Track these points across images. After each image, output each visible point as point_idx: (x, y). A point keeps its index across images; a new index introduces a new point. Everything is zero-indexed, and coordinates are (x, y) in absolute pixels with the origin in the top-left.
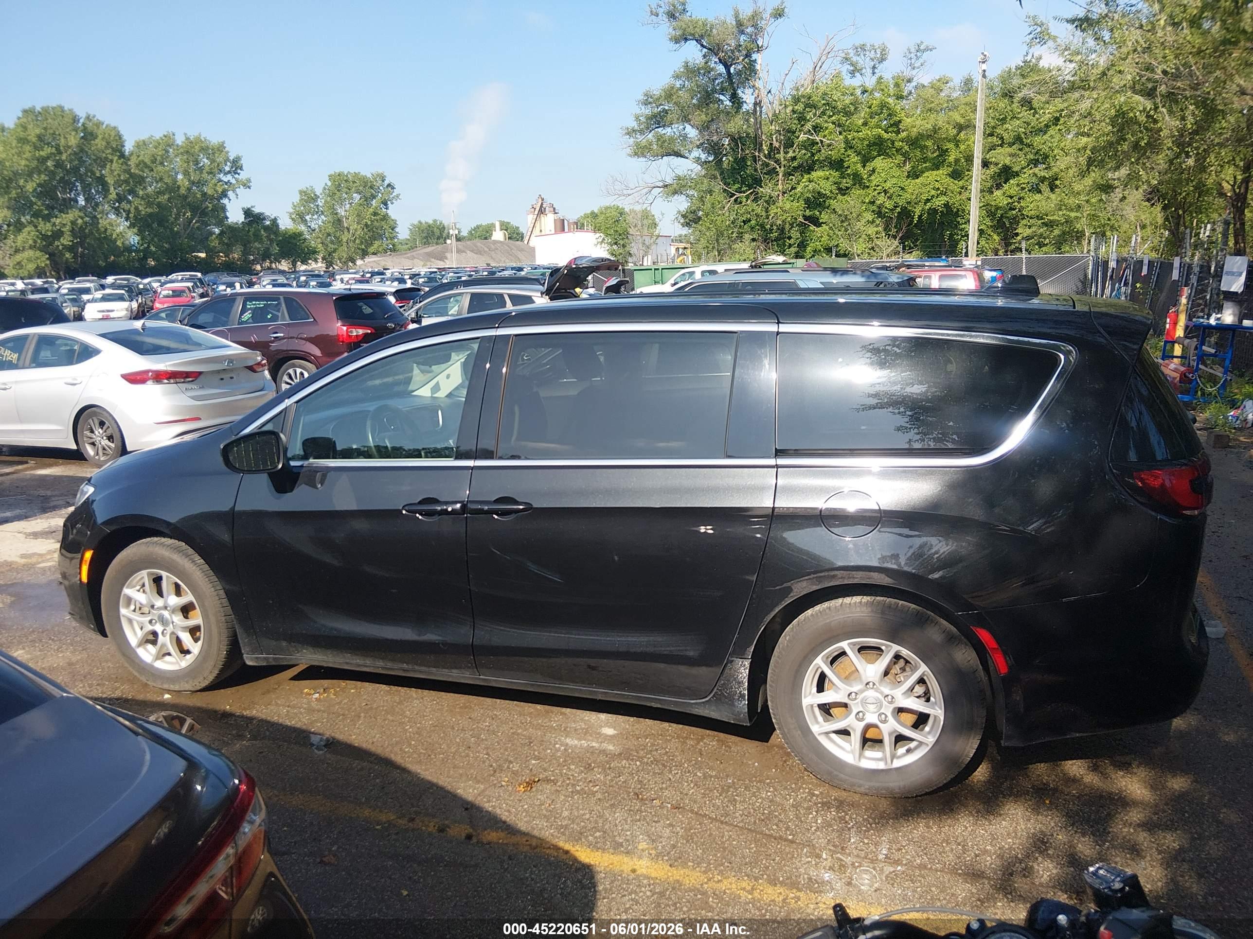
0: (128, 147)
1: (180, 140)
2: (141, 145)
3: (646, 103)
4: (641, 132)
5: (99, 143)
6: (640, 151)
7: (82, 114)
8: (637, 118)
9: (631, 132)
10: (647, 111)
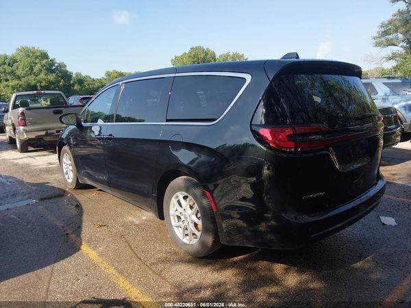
0: (217, 57)
1: (231, 54)
2: (220, 56)
3: (382, 27)
4: (379, 38)
5: (209, 56)
6: (378, 45)
7: (205, 48)
8: (378, 33)
9: (375, 38)
10: (383, 30)
